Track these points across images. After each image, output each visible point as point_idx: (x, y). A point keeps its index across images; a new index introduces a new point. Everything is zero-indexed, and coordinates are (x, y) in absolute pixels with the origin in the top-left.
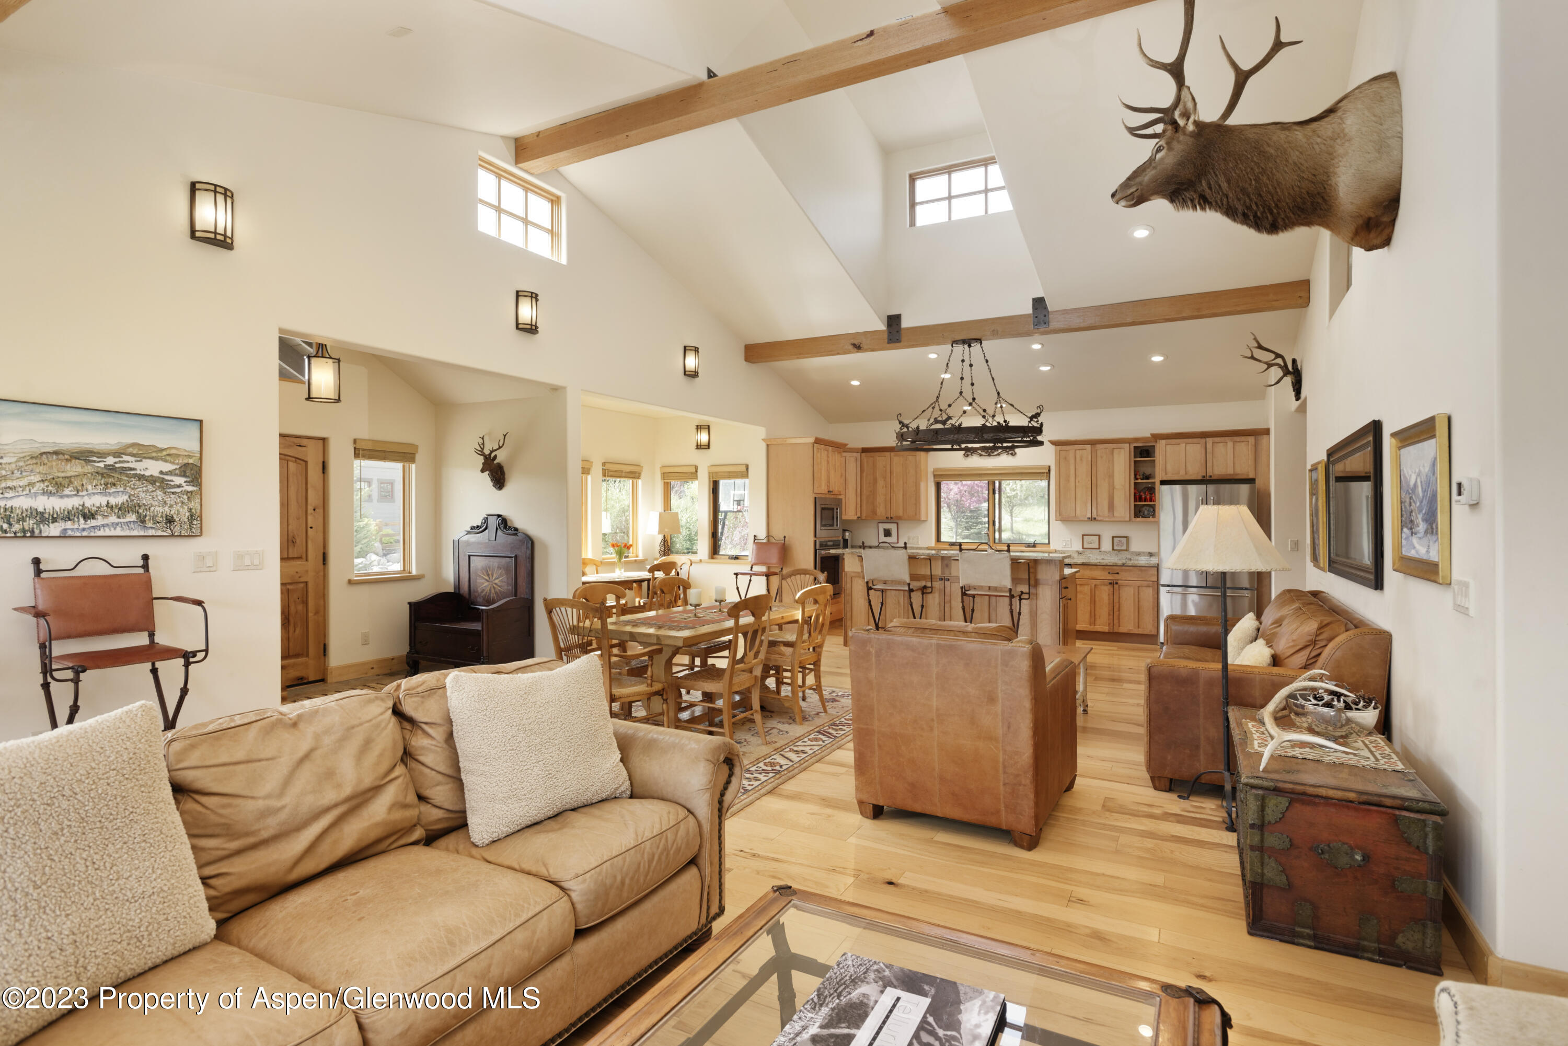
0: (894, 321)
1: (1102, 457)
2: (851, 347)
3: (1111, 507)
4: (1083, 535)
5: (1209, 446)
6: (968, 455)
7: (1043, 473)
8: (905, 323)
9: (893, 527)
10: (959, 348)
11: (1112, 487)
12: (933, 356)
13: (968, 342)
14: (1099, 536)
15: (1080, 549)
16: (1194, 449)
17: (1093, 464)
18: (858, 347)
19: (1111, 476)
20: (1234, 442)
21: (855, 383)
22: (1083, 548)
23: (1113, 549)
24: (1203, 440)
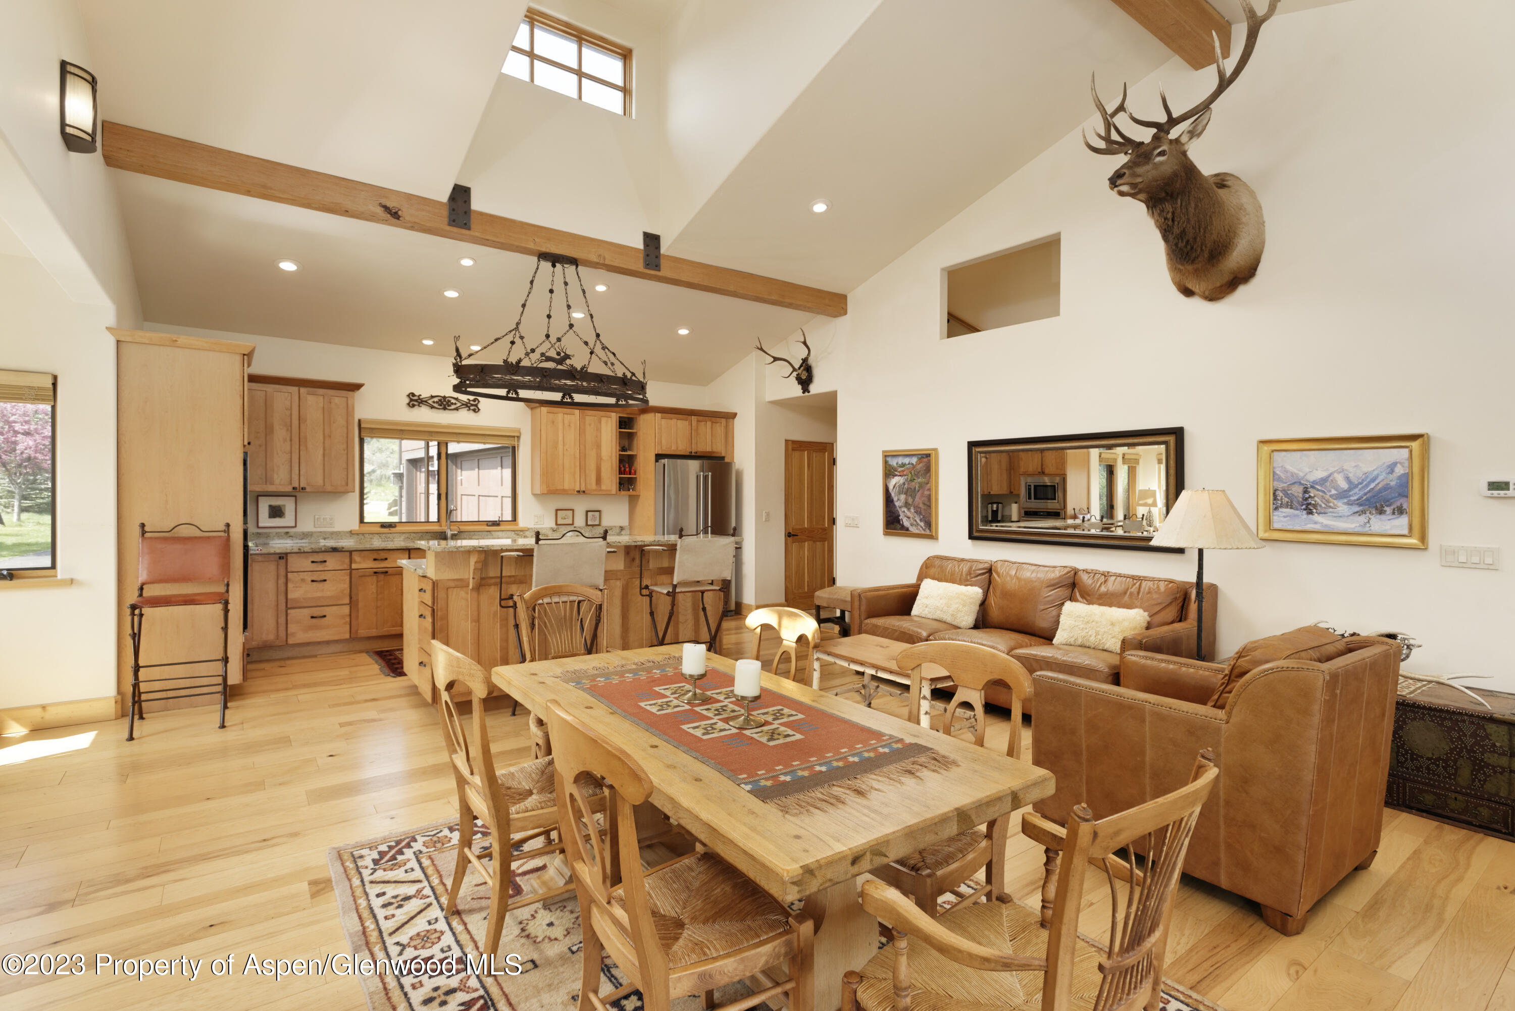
0: (461, 194)
1: (590, 425)
2: (380, 211)
3: (599, 480)
4: (557, 510)
5: (694, 423)
6: (414, 406)
7: (514, 437)
8: (477, 204)
9: (288, 505)
10: (546, 265)
11: (599, 458)
12: (467, 262)
13: (555, 259)
14: (573, 510)
15: (553, 525)
16: (681, 425)
17: (582, 431)
18: (394, 215)
19: (598, 446)
20: (713, 422)
21: (288, 266)
22: (557, 524)
23: (587, 525)
24: (689, 417)
